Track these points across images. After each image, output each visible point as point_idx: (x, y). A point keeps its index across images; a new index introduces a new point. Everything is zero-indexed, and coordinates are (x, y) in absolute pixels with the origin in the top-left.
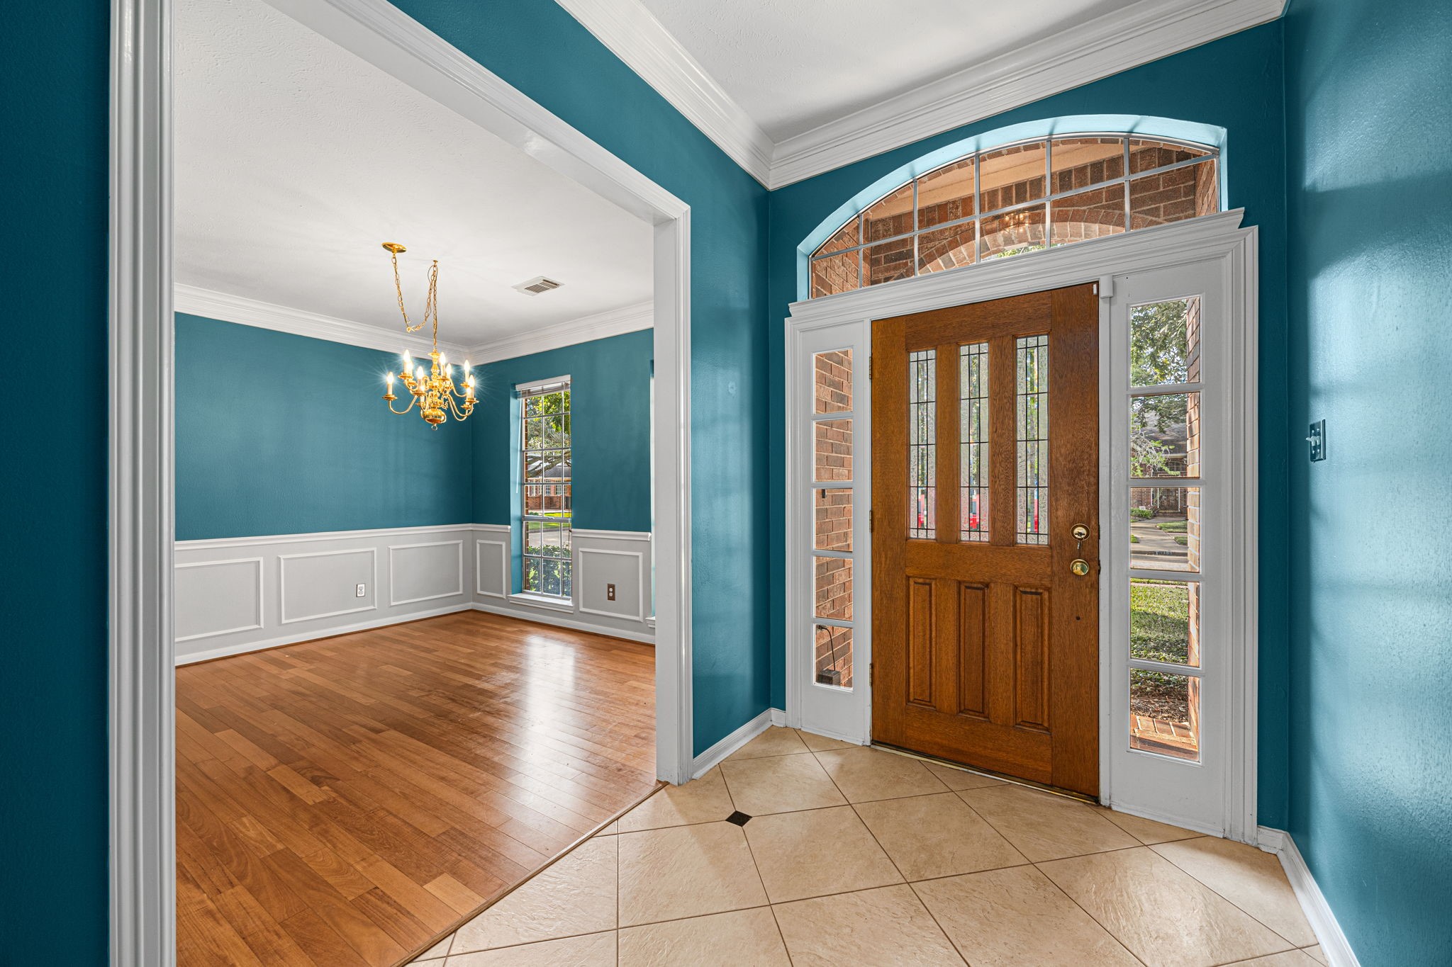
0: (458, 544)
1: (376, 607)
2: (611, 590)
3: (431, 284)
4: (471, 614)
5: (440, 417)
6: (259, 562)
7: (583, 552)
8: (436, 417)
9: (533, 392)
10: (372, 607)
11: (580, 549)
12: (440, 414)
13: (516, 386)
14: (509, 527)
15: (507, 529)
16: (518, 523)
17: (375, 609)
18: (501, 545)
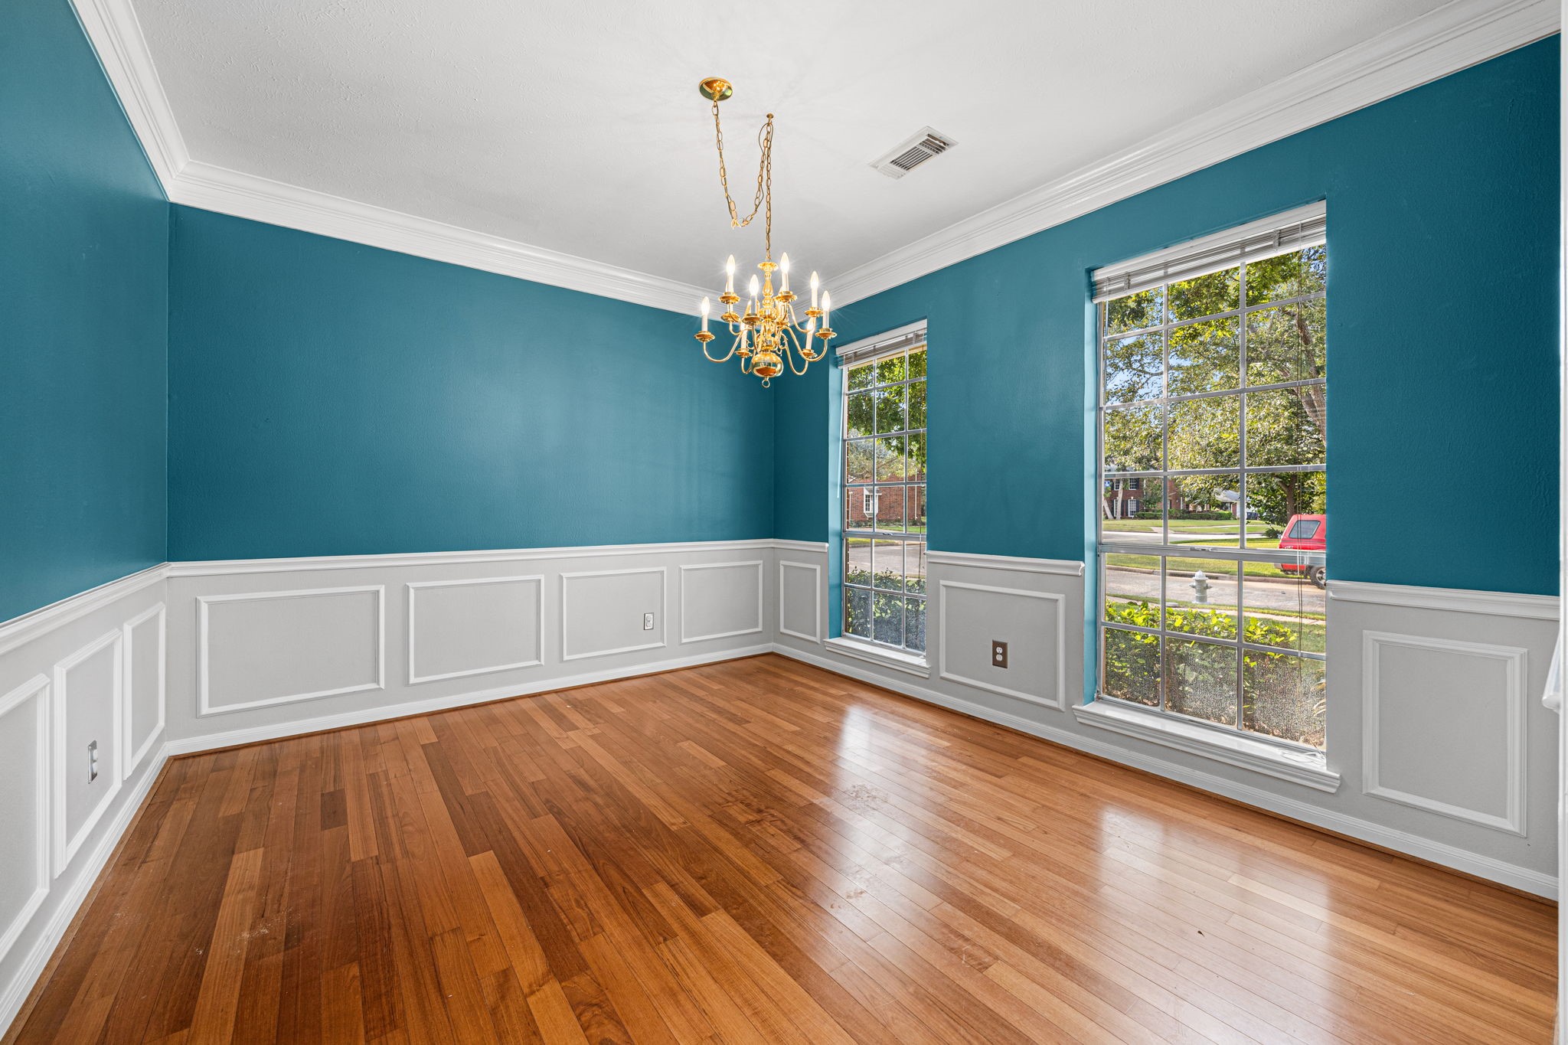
0: (757, 566)
1: (665, 644)
2: (999, 650)
3: (764, 154)
4: (771, 659)
5: (775, 365)
6: (540, 580)
7: (946, 587)
8: (769, 364)
9: (861, 355)
10: (661, 644)
11: (942, 582)
12: (775, 360)
13: (837, 349)
14: (827, 545)
15: (824, 547)
16: (837, 539)
17: (665, 647)
18: (815, 570)
